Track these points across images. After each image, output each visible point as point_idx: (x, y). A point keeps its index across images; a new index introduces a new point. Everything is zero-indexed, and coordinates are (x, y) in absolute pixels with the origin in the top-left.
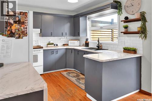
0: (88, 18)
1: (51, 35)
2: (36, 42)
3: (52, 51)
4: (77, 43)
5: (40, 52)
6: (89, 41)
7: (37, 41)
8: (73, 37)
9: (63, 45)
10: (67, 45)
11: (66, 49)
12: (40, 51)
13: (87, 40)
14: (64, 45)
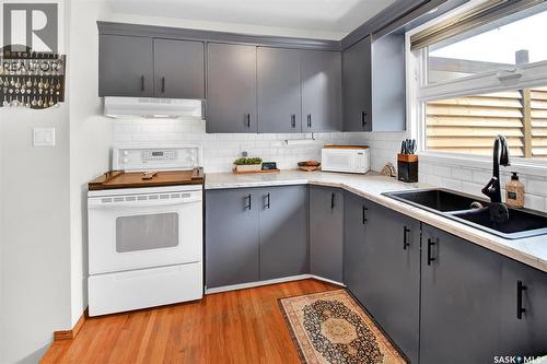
0: (413, 44)
1: (247, 125)
2: (188, 155)
3: (245, 198)
4: (355, 159)
5: (186, 200)
6: (419, 151)
7: (193, 151)
8: (339, 133)
9: (300, 164)
10: (316, 166)
11: (308, 186)
12: (189, 195)
13: (408, 147)
14: (303, 166)
